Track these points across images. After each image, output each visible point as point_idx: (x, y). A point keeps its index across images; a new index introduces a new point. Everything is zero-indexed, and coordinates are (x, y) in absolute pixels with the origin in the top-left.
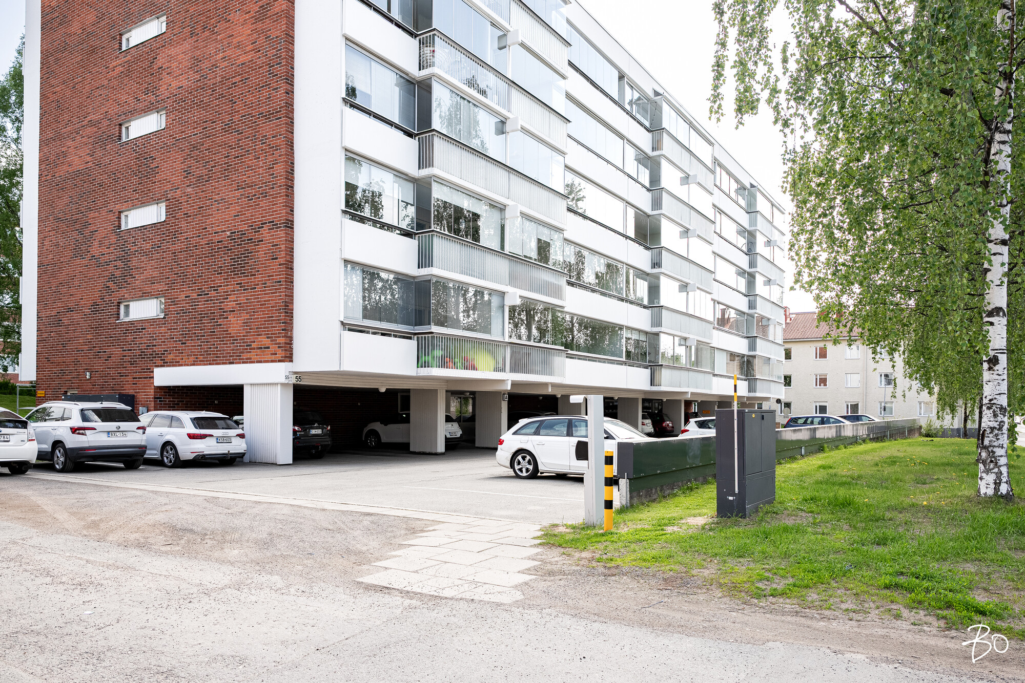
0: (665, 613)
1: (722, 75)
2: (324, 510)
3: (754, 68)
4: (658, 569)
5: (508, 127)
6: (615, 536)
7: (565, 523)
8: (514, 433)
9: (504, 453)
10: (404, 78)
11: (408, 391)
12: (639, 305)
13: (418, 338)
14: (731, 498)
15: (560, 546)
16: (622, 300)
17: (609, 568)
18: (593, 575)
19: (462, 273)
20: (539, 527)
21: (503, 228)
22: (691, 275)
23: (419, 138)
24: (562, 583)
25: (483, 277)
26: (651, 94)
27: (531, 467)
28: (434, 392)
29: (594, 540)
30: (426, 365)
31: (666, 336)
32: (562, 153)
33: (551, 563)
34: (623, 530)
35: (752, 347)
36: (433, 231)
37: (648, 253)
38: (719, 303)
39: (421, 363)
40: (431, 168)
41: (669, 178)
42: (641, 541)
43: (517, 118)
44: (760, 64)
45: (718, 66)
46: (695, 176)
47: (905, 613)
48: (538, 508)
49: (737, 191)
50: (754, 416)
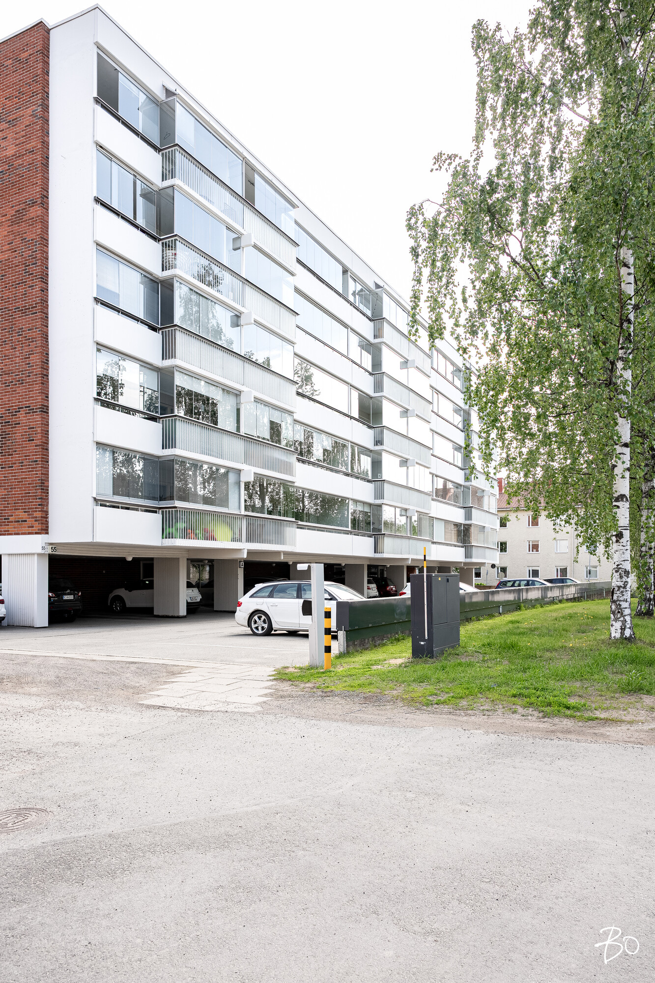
0: (362, 715)
1: (418, 306)
2: (94, 660)
3: (443, 299)
4: (360, 691)
5: (243, 321)
6: (333, 673)
7: (294, 666)
8: (252, 596)
9: (242, 614)
10: (148, 278)
11: (152, 559)
12: (363, 479)
13: (163, 512)
14: (422, 643)
15: (290, 680)
16: (347, 475)
17: (326, 692)
18: (313, 697)
19: (202, 453)
20: (273, 669)
21: (238, 410)
22: (410, 451)
23: (162, 332)
24: (290, 701)
25: (221, 456)
26: (373, 287)
27: (266, 626)
28: (177, 560)
29: (316, 676)
30: (170, 536)
31: (388, 507)
32: (292, 343)
33: (283, 691)
34: (340, 670)
35: (468, 516)
36: (176, 416)
37: (371, 432)
38: (437, 476)
39: (165, 535)
40: (173, 359)
41: (390, 363)
42: (351, 675)
43: (250, 313)
44: (448, 297)
45: (415, 298)
46: (414, 361)
47: (520, 710)
48: (273, 656)
49: (452, 373)
50: (440, 579)
